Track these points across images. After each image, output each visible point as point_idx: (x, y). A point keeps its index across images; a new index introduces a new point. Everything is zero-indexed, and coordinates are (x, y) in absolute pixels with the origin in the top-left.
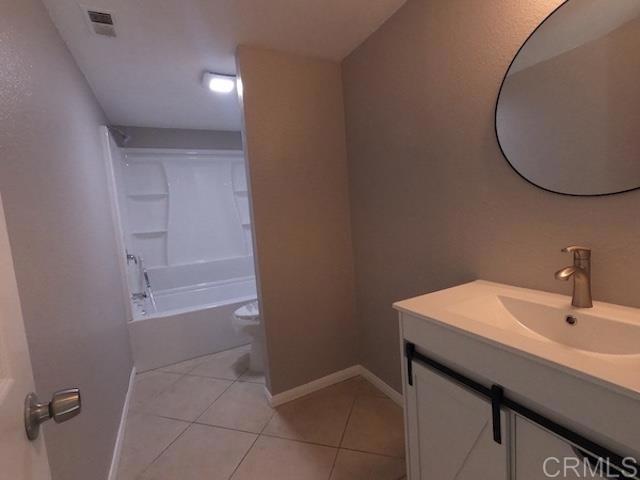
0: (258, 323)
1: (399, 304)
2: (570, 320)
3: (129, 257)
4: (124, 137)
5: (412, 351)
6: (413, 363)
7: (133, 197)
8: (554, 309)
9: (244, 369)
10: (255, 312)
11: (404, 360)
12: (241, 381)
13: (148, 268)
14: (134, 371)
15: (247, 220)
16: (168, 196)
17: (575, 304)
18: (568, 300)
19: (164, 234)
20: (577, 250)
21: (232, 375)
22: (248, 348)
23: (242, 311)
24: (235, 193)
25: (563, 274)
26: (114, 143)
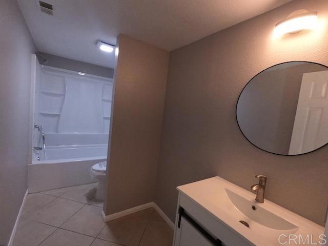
0: (105, 174)
1: (180, 188)
2: (254, 208)
3: (35, 126)
4: (45, 60)
5: (182, 211)
7: (44, 93)
8: (247, 200)
9: (92, 197)
10: (104, 168)
11: (177, 215)
12: (89, 205)
13: (45, 133)
14: (27, 193)
15: (109, 115)
16: (65, 95)
17: (257, 200)
19: (59, 116)
21: (86, 202)
23: (96, 167)
25: (254, 188)
26: (38, 63)
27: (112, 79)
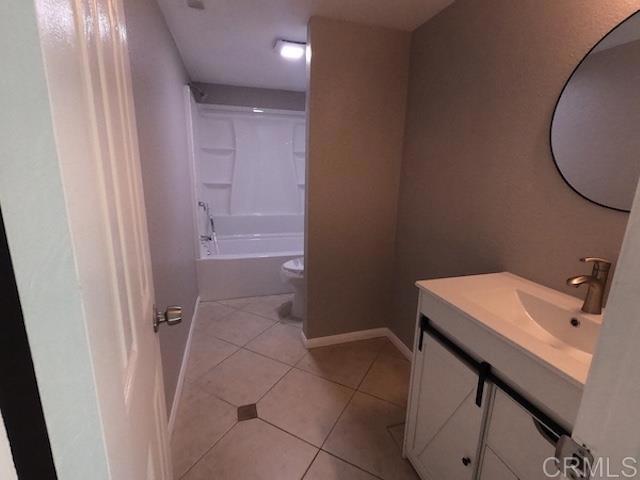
0: (302, 277)
1: (421, 283)
2: (575, 323)
3: (200, 203)
4: (202, 95)
5: (426, 325)
6: (425, 334)
7: (204, 150)
8: (561, 310)
9: (286, 313)
10: (301, 267)
11: (418, 330)
12: (283, 323)
13: (214, 214)
14: (199, 299)
15: (302, 181)
16: (234, 151)
17: (584, 310)
18: (580, 304)
19: (228, 186)
20: (597, 262)
21: (277, 318)
22: (291, 297)
23: (290, 265)
24: (294, 153)
25: (575, 282)
26: (194, 101)
27: (303, 113)
